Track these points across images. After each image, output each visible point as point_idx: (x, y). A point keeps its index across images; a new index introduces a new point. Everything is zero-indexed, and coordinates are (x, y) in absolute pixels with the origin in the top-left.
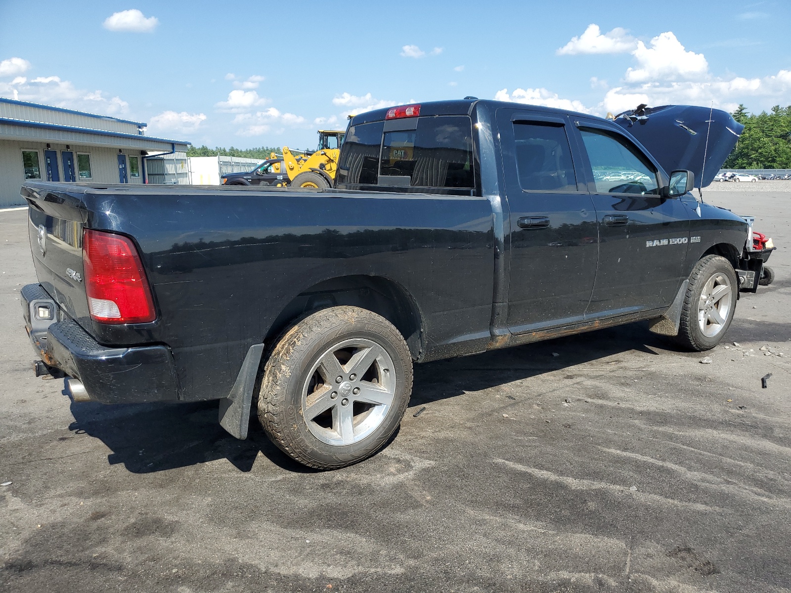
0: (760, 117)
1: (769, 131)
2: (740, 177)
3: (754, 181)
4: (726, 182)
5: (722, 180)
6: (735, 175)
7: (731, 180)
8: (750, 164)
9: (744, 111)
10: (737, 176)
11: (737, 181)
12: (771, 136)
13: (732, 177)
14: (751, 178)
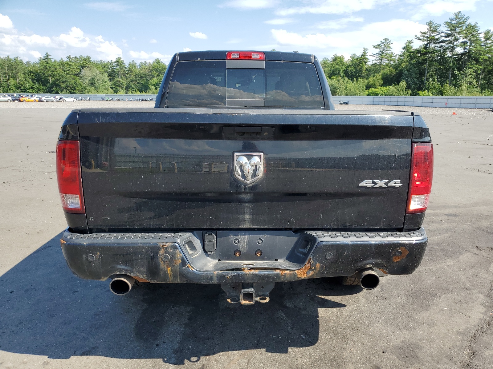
0: (60, 61)
1: (67, 71)
2: (66, 99)
3: (74, 101)
4: (58, 102)
5: (55, 101)
6: (62, 98)
7: (61, 101)
8: (62, 91)
9: (49, 57)
10: (64, 98)
11: (65, 101)
12: (70, 74)
13: (60, 99)
14: (72, 100)
